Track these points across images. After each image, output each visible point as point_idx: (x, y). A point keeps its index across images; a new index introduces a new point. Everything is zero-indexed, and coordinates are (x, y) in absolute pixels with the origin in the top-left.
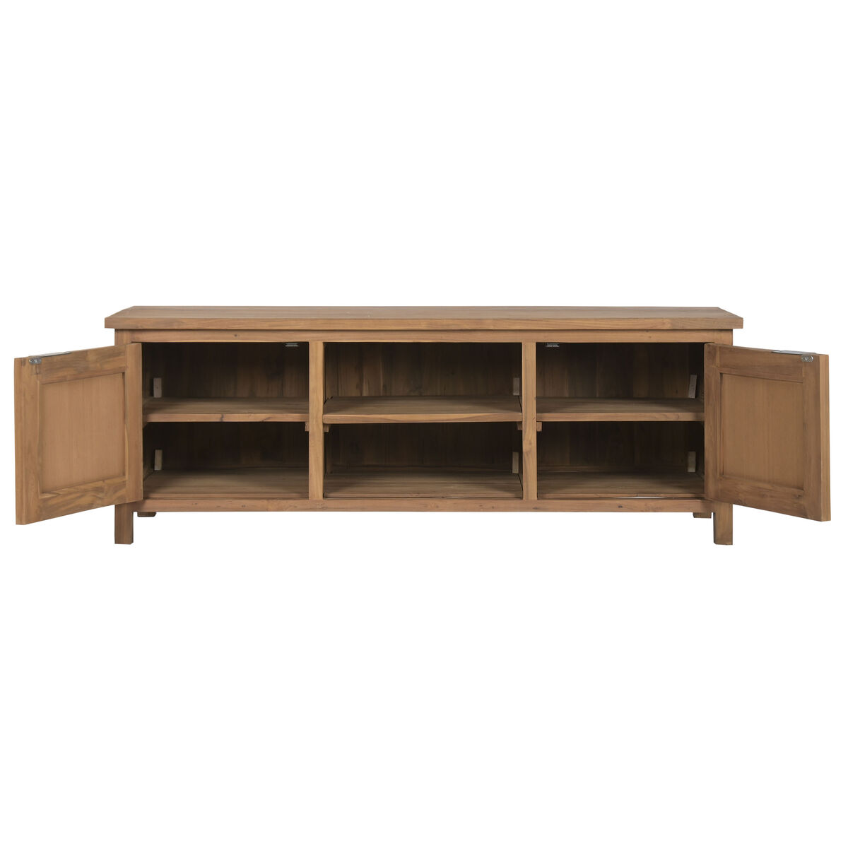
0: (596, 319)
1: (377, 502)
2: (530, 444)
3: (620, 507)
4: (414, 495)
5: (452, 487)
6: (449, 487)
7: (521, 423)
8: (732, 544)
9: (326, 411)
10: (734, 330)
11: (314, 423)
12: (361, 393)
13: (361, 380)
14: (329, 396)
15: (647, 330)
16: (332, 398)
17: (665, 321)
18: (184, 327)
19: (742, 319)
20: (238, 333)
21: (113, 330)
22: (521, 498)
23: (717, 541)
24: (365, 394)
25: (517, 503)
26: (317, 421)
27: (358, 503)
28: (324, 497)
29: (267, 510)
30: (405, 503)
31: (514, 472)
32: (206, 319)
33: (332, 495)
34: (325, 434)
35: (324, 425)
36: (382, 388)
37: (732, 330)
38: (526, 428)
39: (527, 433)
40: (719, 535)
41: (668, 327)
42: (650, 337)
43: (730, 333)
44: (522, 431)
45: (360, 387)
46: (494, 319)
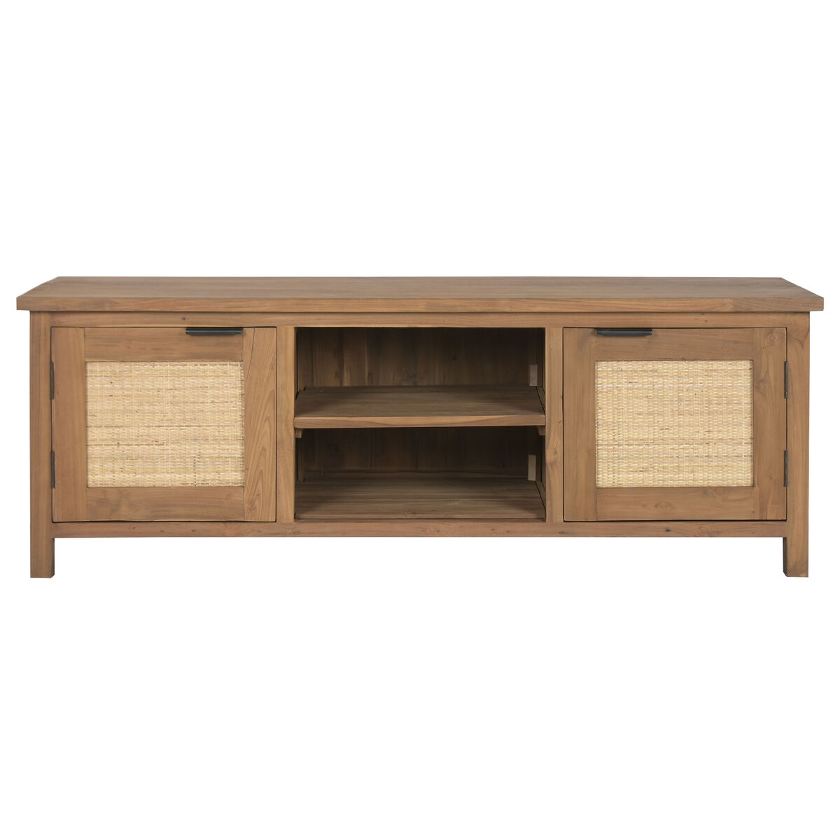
0: (639, 299)
1: (363, 526)
2: (556, 453)
3: (668, 530)
4: (409, 516)
5: (456, 504)
6: (452, 504)
7: (543, 427)
8: (807, 576)
9: (299, 411)
10: (812, 313)
11: (283, 427)
12: (341, 383)
13: (341, 366)
14: (301, 387)
15: (703, 313)
16: (305, 388)
17: (726, 301)
18: (118, 309)
19: (822, 298)
20: (187, 316)
21: (28, 313)
22: (543, 520)
23: (787, 571)
24: (346, 383)
25: (538, 526)
26: (286, 425)
27: (338, 526)
28: (296, 518)
29: (224, 535)
30: (397, 526)
31: (529, 479)
32: (145, 299)
33: (305, 516)
34: (297, 440)
35: (296, 429)
36: (366, 377)
37: (809, 313)
38: (549, 434)
39: (551, 440)
40: (790, 564)
41: (729, 308)
42: (706, 321)
43: (805, 316)
44: (544, 436)
45: (339, 375)
46: (511, 299)
